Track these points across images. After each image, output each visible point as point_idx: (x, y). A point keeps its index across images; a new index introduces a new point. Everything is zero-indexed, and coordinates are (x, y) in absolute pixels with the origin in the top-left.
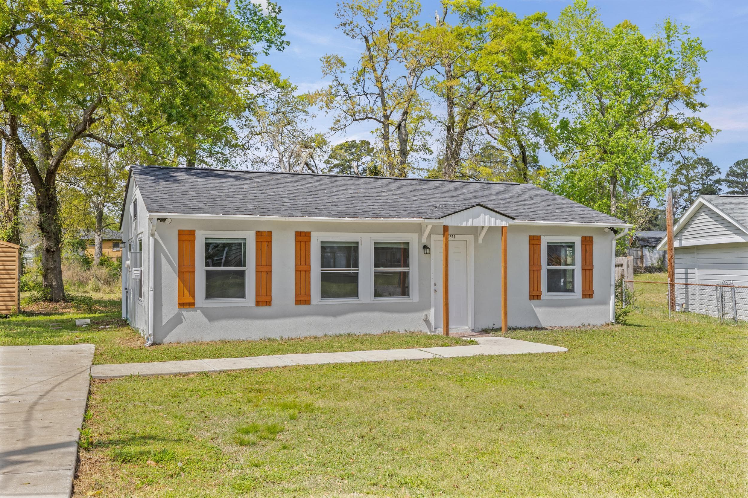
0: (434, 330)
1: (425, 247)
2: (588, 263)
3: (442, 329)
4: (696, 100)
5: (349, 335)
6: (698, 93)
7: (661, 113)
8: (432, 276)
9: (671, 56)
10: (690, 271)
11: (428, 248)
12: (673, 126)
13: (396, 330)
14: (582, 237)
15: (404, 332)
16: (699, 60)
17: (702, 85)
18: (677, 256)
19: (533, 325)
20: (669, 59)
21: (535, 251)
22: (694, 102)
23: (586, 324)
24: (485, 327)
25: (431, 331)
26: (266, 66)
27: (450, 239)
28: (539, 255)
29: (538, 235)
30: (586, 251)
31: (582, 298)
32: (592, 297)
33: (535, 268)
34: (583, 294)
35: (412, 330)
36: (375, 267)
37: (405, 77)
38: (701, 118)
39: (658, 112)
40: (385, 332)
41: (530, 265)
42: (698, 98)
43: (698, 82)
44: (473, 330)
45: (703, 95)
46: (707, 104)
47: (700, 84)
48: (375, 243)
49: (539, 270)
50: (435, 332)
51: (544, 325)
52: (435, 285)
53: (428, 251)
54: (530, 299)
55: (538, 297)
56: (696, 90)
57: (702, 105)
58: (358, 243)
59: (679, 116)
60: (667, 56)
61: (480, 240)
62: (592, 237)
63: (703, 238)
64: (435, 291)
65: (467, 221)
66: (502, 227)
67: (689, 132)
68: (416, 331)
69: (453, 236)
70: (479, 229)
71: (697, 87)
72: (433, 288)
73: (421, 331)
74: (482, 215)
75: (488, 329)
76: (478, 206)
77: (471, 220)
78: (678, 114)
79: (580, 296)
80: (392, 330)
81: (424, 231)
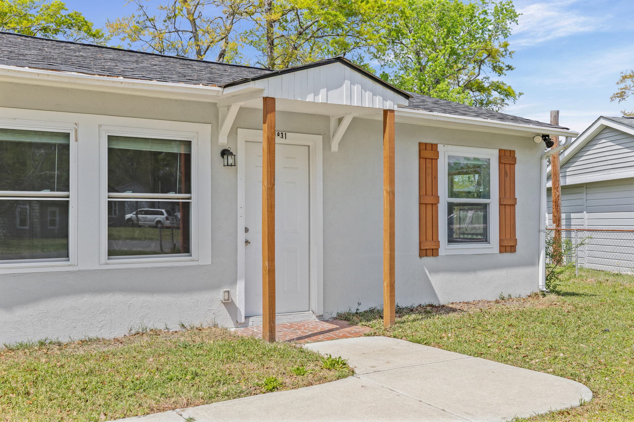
0: (243, 320)
1: (225, 153)
2: (508, 195)
3: (261, 319)
4: (503, 63)
5: (42, 344)
6: (506, 56)
7: (469, 77)
8: (241, 212)
9: (486, 16)
10: (573, 215)
11: (231, 154)
12: (481, 89)
13: (160, 326)
14: (500, 151)
15: (178, 328)
16: (510, 23)
17: (510, 48)
18: (562, 198)
19: (425, 301)
20: (484, 19)
21: (429, 171)
22: (501, 65)
23: (506, 296)
24: (343, 310)
25: (238, 324)
26: (76, 13)
27: (278, 140)
28: (435, 178)
29: (434, 142)
30: (506, 173)
31: (500, 252)
32: (515, 251)
33: (429, 200)
34: (501, 246)
35: (197, 324)
36: (109, 191)
37: (222, 18)
38: (504, 82)
39: (467, 75)
40: (133, 332)
41: (420, 196)
42: (505, 61)
43: (506, 45)
44: (320, 317)
45: (511, 57)
46: (514, 66)
47: (508, 47)
48: (110, 138)
49: (435, 205)
50: (245, 325)
51: (443, 300)
52: (247, 230)
53: (231, 161)
54: (421, 256)
55: (434, 252)
56: (504, 53)
57: (509, 68)
58: (67, 136)
59: (484, 79)
60: (482, 17)
61: (335, 147)
62: (514, 152)
63: (606, 172)
64: (247, 242)
65: (316, 94)
66: (386, 112)
67: (495, 94)
68: (205, 326)
69: (282, 135)
70: (333, 123)
71: (506, 51)
72: (241, 237)
73: (215, 326)
74: (347, 83)
75: (349, 314)
76: (338, 64)
77: (323, 91)
78: (484, 78)
79: (496, 249)
80: (150, 326)
81: (223, 121)
